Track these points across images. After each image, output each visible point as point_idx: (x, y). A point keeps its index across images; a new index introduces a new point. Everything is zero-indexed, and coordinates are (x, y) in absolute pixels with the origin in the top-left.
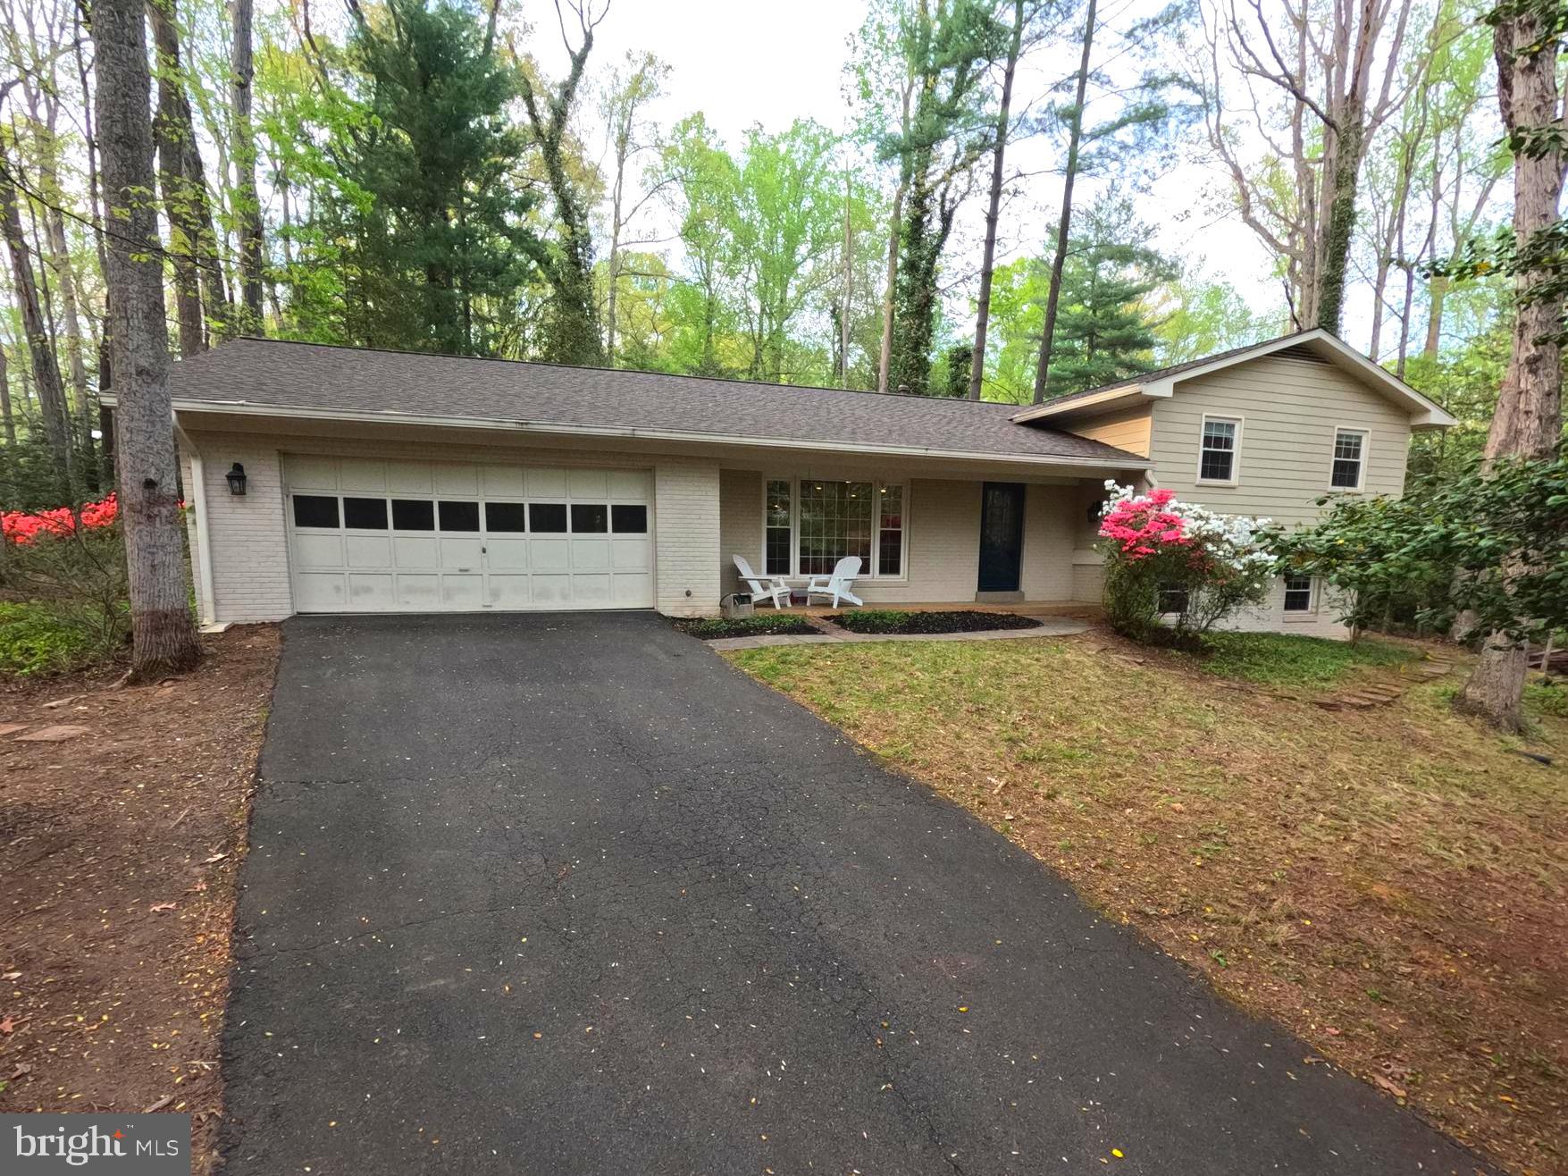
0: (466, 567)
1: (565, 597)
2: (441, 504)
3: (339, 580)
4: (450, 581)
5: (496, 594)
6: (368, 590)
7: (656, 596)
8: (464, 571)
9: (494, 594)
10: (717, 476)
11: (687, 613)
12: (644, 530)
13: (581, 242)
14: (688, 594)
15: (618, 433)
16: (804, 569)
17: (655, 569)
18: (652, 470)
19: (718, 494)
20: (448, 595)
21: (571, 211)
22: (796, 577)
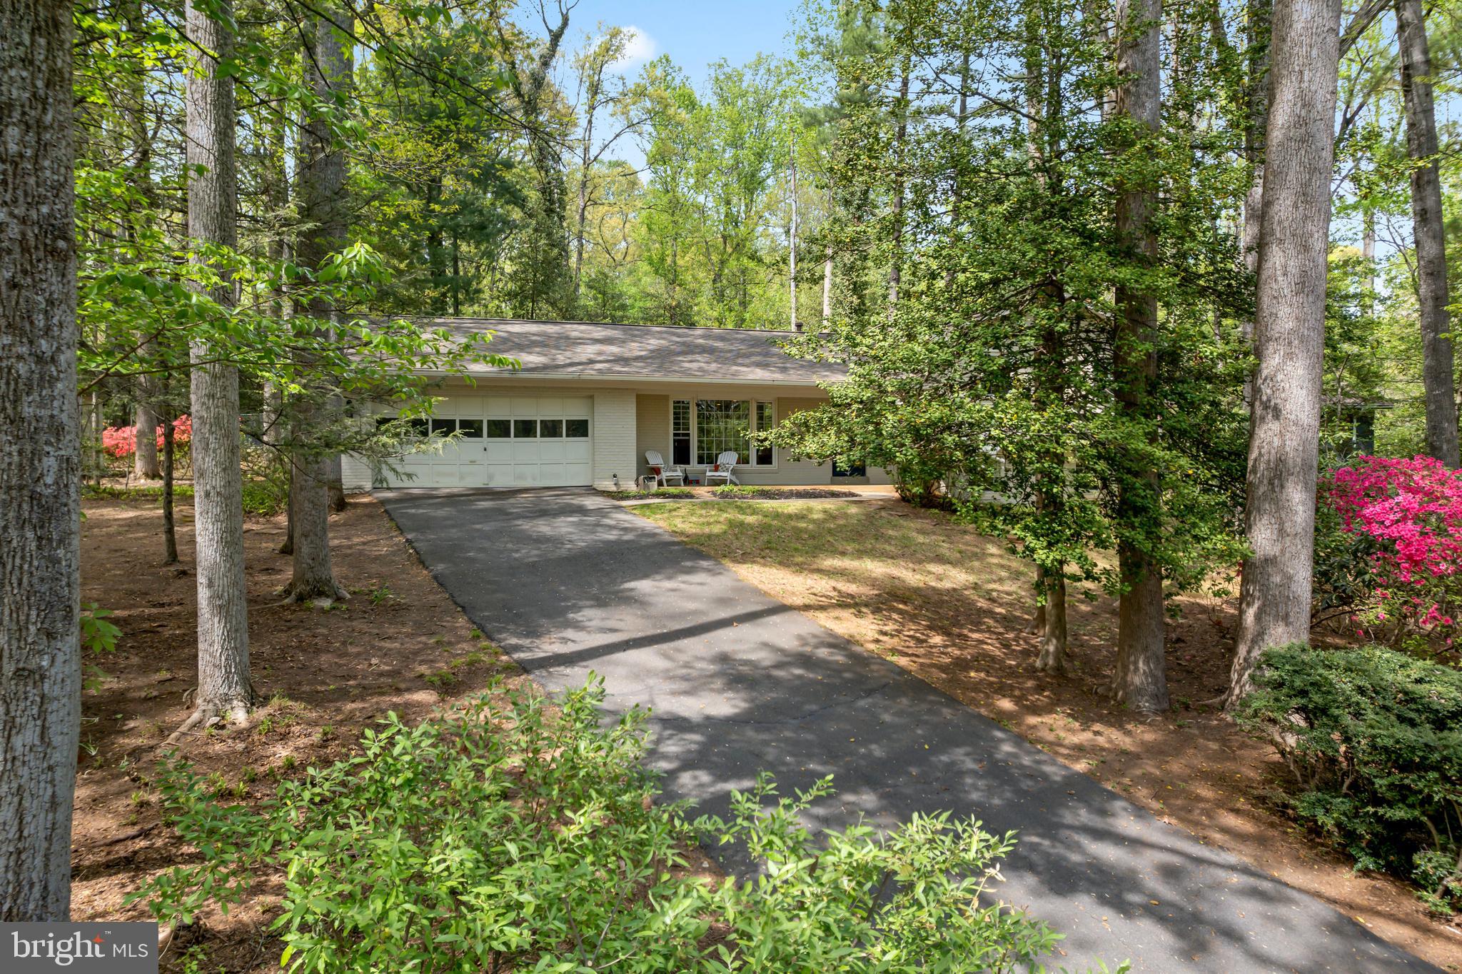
0: (474, 459)
1: (534, 479)
2: (461, 420)
4: (464, 468)
7: (593, 479)
8: (473, 462)
9: (491, 477)
10: (634, 400)
11: (614, 489)
12: (586, 435)
13: (554, 183)
14: (615, 476)
15: (570, 377)
16: (701, 460)
17: (593, 460)
18: (592, 397)
19: (634, 411)
20: (462, 478)
21: (544, 156)
22: (694, 466)
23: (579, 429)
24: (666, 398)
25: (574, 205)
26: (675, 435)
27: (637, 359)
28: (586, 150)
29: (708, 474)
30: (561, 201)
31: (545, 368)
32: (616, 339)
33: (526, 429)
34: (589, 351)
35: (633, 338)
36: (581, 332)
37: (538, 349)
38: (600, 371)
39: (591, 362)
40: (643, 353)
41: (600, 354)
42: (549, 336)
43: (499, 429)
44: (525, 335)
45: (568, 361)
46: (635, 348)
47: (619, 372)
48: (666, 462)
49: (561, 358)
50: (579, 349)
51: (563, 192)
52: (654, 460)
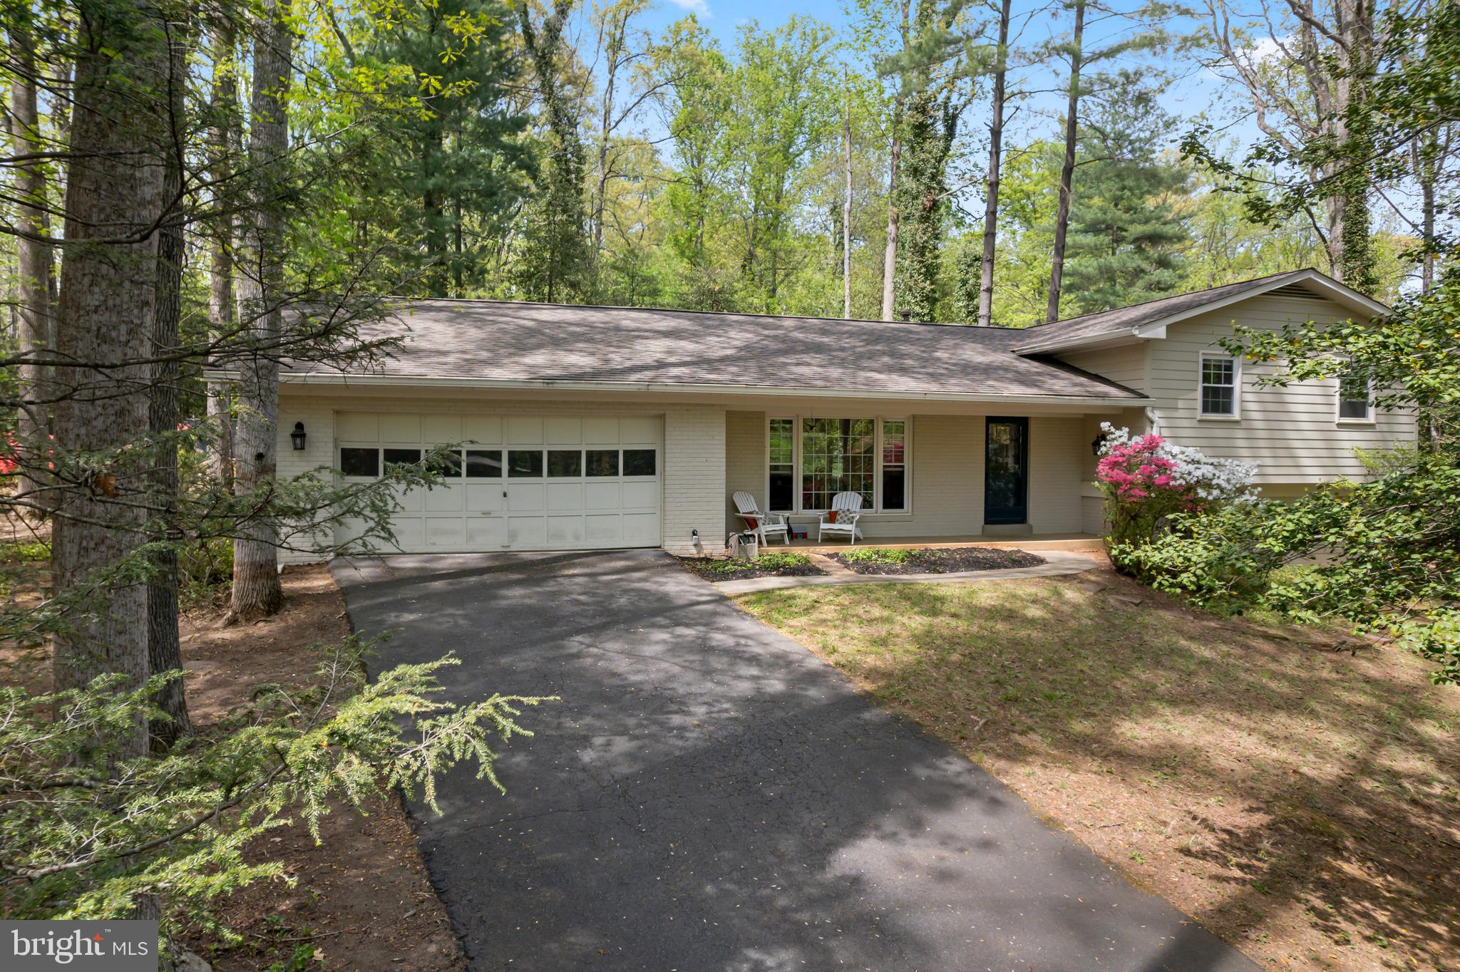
0: (487, 510)
1: (577, 537)
2: (469, 453)
4: (473, 523)
7: (663, 536)
8: (486, 514)
9: (513, 535)
10: (724, 420)
11: (693, 552)
12: (653, 473)
13: (570, 149)
14: (694, 533)
15: (634, 388)
16: (807, 505)
17: (663, 510)
18: (662, 417)
19: (724, 437)
20: (470, 537)
21: (561, 119)
22: (799, 512)
23: (642, 463)
24: (761, 415)
25: (593, 176)
26: (772, 468)
27: (723, 360)
28: (608, 113)
29: (823, 526)
30: (578, 171)
31: (595, 375)
32: (685, 331)
33: (565, 464)
34: (655, 349)
35: (708, 329)
36: (633, 320)
37: (581, 345)
38: (678, 378)
39: (661, 365)
40: (729, 352)
41: (670, 352)
42: (592, 326)
43: (526, 464)
44: (558, 325)
45: (628, 364)
46: (716, 345)
47: (708, 381)
48: (761, 510)
49: (618, 359)
50: (639, 345)
51: (581, 159)
52: (746, 505)
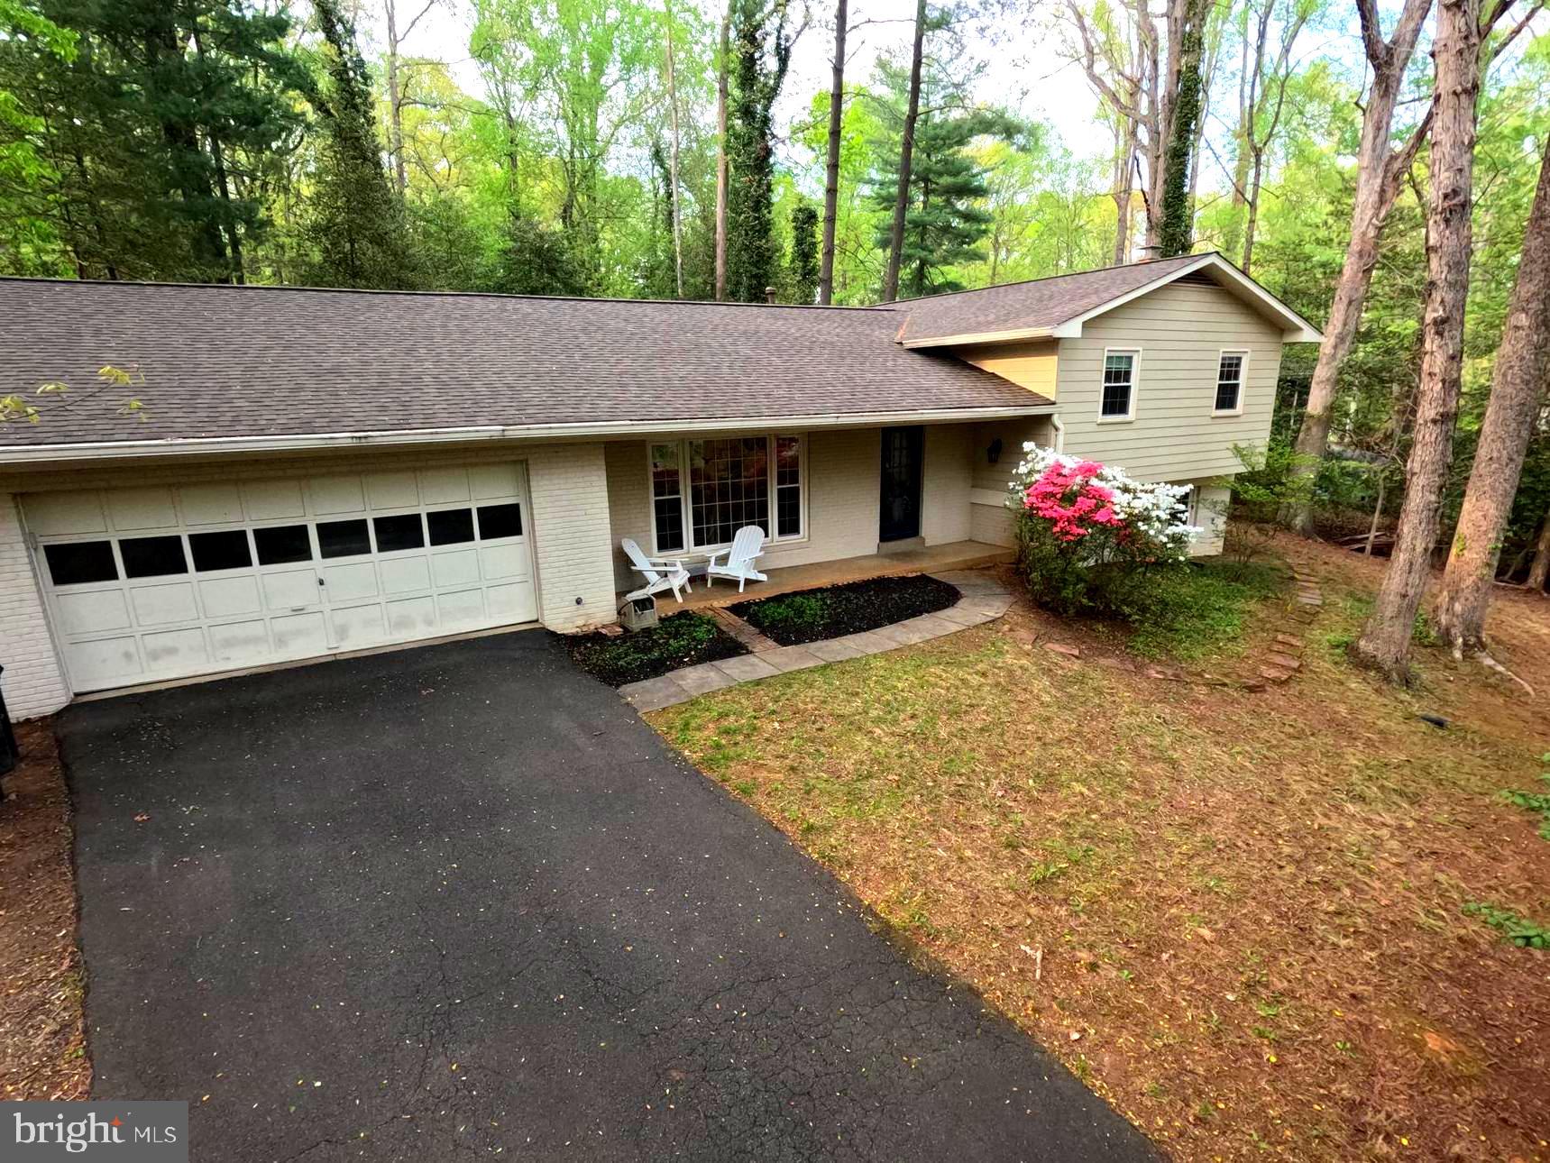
0: (298, 604)
1: (429, 623)
2: (257, 533)
3: (130, 645)
4: (280, 625)
5: (342, 632)
6: (171, 651)
7: (540, 609)
8: (298, 610)
10: (602, 461)
11: (579, 624)
12: (518, 532)
13: (351, 65)
14: (578, 602)
16: (698, 541)
17: (537, 577)
18: (524, 462)
19: (605, 482)
20: (280, 642)
22: (690, 552)
23: (503, 522)
51: (368, 80)
